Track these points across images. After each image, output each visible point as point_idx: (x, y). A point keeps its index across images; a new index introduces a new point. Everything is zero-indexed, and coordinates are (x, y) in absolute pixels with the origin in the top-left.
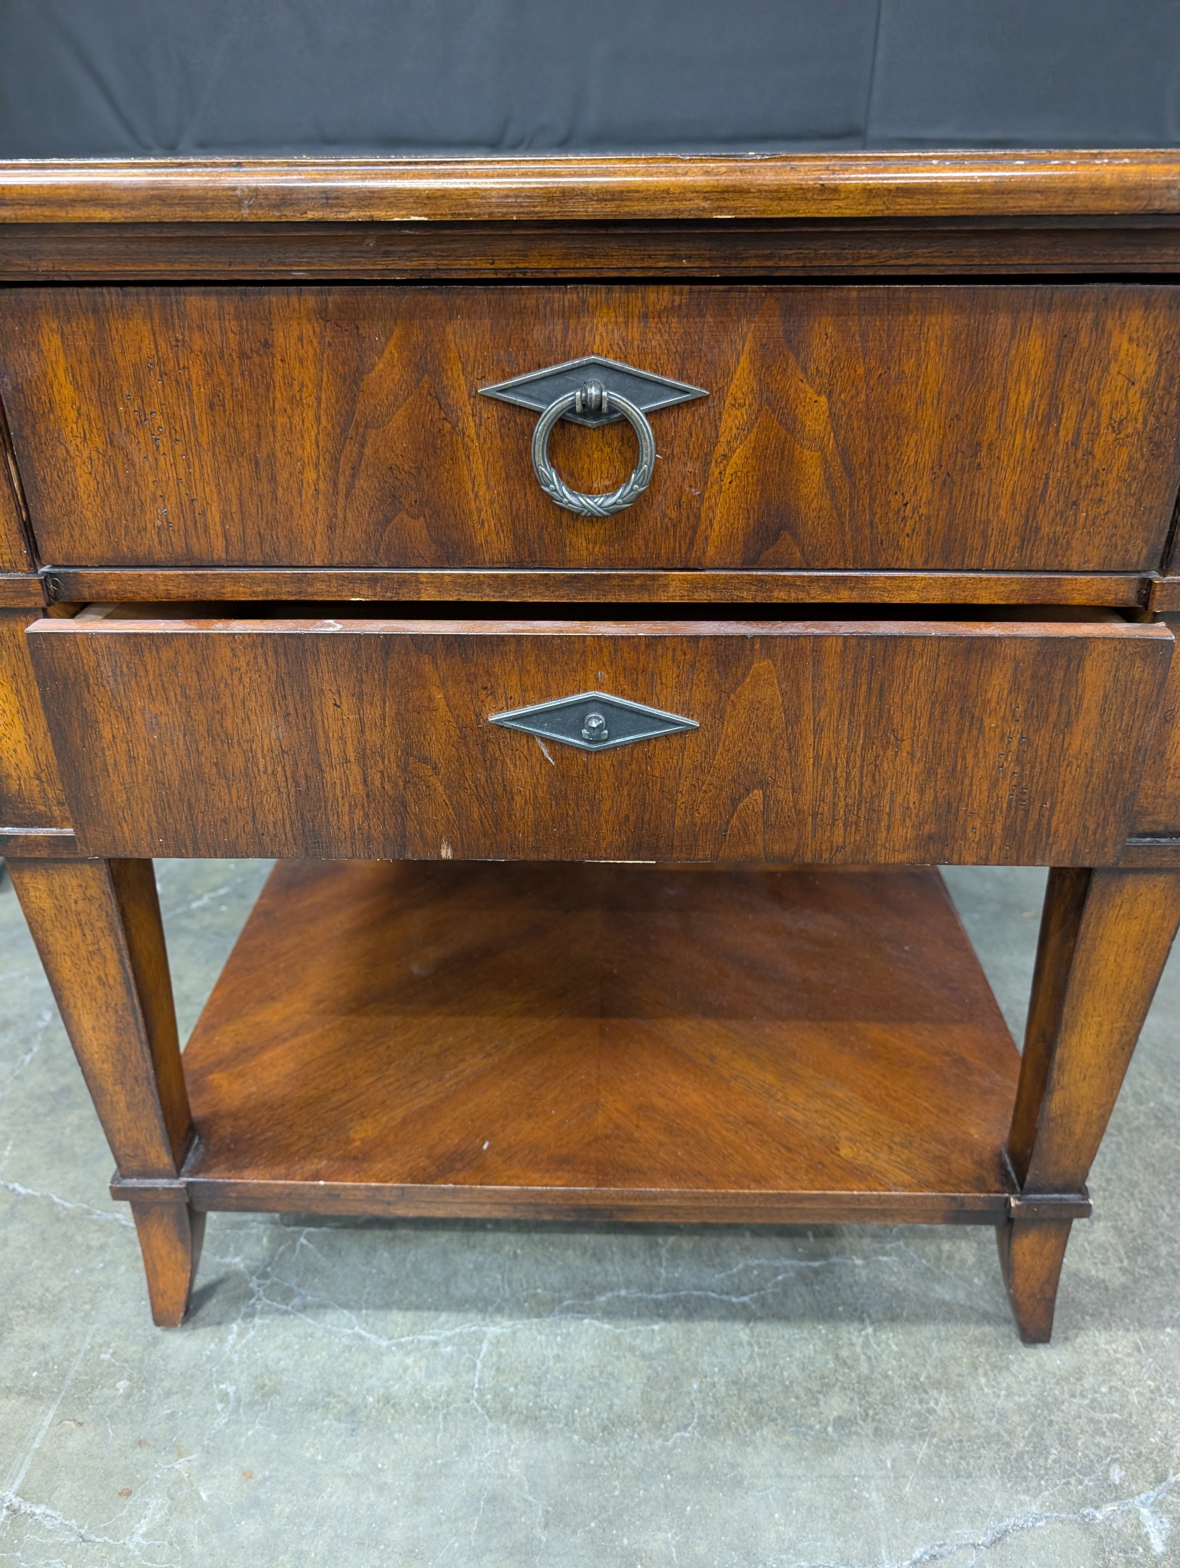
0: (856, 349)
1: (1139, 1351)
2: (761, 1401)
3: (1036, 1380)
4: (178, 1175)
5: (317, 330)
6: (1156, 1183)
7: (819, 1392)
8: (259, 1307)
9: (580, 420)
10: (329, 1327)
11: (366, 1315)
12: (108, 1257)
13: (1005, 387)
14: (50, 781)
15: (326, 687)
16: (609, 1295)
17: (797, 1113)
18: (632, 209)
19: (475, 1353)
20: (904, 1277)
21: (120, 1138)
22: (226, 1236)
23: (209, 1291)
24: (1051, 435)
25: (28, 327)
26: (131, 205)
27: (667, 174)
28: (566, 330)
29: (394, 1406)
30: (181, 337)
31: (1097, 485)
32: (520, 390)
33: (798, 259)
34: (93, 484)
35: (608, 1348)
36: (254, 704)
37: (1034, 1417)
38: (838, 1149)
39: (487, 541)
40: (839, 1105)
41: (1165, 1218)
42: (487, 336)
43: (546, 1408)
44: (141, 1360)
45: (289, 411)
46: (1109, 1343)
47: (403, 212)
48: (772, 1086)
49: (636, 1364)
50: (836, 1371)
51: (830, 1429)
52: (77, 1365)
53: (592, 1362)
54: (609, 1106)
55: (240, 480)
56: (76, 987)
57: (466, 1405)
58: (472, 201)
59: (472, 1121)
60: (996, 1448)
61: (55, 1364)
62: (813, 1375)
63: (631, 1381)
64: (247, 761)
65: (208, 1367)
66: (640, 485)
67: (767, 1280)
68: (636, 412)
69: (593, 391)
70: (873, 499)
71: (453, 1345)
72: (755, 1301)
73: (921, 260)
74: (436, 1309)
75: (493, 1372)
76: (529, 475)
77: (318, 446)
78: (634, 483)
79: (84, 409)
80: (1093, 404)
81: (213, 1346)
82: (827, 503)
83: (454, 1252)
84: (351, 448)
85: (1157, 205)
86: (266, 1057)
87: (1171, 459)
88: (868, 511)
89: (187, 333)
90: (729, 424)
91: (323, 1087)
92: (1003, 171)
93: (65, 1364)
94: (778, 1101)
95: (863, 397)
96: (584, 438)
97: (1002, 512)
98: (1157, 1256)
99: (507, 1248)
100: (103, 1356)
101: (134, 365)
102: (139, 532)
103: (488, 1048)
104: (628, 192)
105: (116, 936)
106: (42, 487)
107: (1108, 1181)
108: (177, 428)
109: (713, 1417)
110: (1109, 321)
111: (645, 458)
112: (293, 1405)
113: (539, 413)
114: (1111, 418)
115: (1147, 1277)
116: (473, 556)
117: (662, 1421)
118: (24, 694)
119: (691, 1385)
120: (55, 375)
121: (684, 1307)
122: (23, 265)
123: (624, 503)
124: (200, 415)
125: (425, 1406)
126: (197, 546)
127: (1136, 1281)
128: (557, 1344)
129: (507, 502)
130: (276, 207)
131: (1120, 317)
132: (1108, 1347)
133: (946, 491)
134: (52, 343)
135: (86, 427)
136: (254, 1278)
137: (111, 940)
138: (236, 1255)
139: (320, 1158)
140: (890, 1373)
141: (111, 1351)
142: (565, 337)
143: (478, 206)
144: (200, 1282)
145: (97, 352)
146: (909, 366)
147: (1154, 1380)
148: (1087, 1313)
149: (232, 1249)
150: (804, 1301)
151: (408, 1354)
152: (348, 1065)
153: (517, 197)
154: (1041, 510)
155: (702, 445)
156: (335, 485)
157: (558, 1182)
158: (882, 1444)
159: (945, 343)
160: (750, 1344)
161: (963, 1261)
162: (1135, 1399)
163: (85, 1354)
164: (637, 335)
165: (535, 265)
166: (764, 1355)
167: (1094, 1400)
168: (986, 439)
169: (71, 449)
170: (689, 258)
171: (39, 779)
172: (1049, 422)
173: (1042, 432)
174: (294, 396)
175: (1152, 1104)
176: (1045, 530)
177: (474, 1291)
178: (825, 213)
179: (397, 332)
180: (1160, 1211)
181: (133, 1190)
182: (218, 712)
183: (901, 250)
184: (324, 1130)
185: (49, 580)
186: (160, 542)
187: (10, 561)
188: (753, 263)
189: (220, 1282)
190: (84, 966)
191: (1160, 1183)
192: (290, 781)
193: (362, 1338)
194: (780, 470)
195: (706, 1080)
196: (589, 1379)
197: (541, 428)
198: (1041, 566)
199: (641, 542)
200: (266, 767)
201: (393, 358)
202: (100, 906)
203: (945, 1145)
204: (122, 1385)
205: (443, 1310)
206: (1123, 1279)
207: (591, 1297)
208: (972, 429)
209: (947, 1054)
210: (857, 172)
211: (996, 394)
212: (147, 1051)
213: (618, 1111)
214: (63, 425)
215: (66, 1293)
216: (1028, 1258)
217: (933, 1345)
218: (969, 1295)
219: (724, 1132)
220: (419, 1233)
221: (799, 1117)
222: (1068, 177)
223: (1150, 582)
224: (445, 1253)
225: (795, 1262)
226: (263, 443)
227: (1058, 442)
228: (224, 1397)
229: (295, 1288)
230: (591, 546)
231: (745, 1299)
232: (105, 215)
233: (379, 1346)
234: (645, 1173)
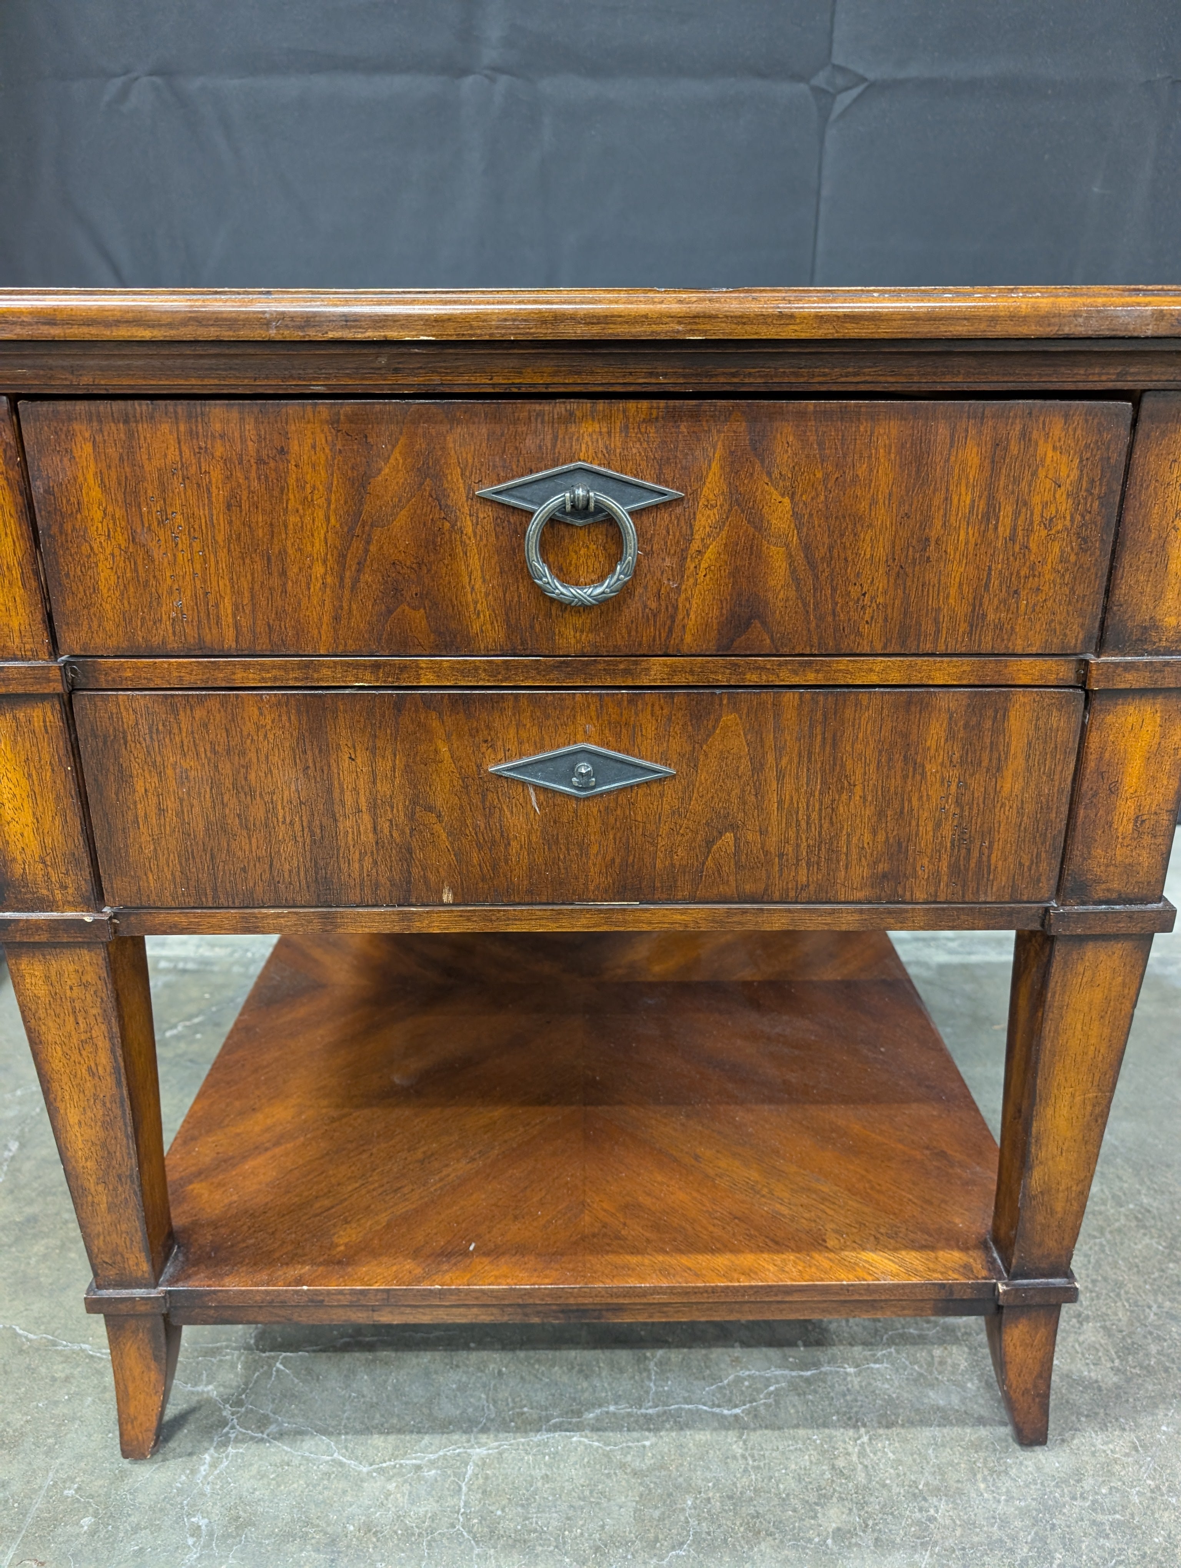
0: (814, 456)
1: (1137, 1451)
2: (758, 1515)
3: (1036, 1484)
4: (156, 1285)
5: (329, 438)
6: (1141, 1283)
7: (816, 1504)
8: (233, 1436)
9: (569, 519)
10: (307, 1454)
11: (346, 1440)
12: (73, 1389)
13: (947, 490)
14: (54, 865)
15: (342, 742)
16: (598, 1411)
17: (783, 1208)
18: (615, 331)
19: (460, 1476)
20: (897, 1383)
21: (99, 1243)
22: (198, 1363)
23: (181, 1420)
24: (991, 531)
25: (63, 436)
26: (170, 325)
27: (645, 303)
28: (555, 438)
29: (375, 1533)
30: (203, 445)
31: (1034, 576)
32: (514, 493)
33: (760, 376)
34: (113, 579)
35: (598, 1466)
36: (276, 758)
37: (1037, 1521)
38: (825, 1241)
39: (482, 631)
40: (824, 1199)
41: (1152, 1317)
42: (484, 445)
43: (535, 1531)
44: (108, 1495)
45: (301, 511)
46: (1106, 1443)
47: (414, 333)
48: (757, 1182)
49: (628, 1481)
50: (833, 1481)
51: (829, 1541)
52: (39, 1502)
53: (582, 1481)
54: (595, 1206)
55: (252, 574)
56: (65, 1079)
57: (452, 1531)
58: (474, 324)
59: (458, 1223)
60: (1000, 1555)
61: (15, 1501)
62: (810, 1487)
63: (623, 1499)
64: (267, 812)
65: (179, 1499)
66: (626, 575)
67: (759, 1391)
68: (620, 510)
69: (580, 492)
70: (834, 590)
71: (437, 1468)
72: (748, 1412)
73: (867, 378)
74: (419, 1432)
75: (479, 1496)
76: (522, 569)
77: (326, 543)
78: (620, 574)
79: (110, 509)
80: (1025, 504)
81: (184, 1478)
82: (792, 594)
83: (436, 1372)
84: (357, 545)
85: (1066, 330)
86: (247, 1166)
87: (1098, 552)
88: (830, 601)
89: (209, 442)
90: (703, 523)
91: (306, 1194)
92: (934, 302)
93: (26, 1501)
94: (763, 1196)
95: (822, 498)
96: (572, 536)
97: (951, 601)
98: (1147, 1355)
99: (491, 1367)
100: (66, 1492)
101: (159, 470)
102: (155, 623)
103: (472, 1153)
104: (612, 316)
105: (109, 1023)
106: (65, 581)
107: (1094, 1282)
108: (196, 527)
109: (709, 1533)
110: (1035, 432)
111: (629, 551)
112: (268, 1537)
113: (532, 514)
114: (1042, 516)
115: (1139, 1376)
116: (469, 644)
117: (656, 1539)
118: (35, 777)
119: (685, 1502)
120: (85, 479)
121: (675, 1422)
122: (66, 379)
123: (612, 592)
124: (218, 514)
125: (408, 1533)
126: (209, 636)
127: (1128, 1380)
128: (545, 1464)
129: (501, 594)
130: (301, 328)
131: (1044, 428)
132: (1105, 1448)
133: (900, 582)
134: (84, 450)
135: (111, 526)
136: (227, 1406)
137: (103, 1027)
138: (209, 1383)
139: (303, 1263)
140: (888, 1482)
141: (76, 1486)
142: (554, 446)
143: (479, 328)
144: (171, 1412)
145: (125, 458)
146: (862, 470)
147: (1154, 1479)
148: (1082, 1414)
149: (204, 1377)
150: (797, 1412)
151: (389, 1479)
152: (331, 1172)
153: (514, 320)
154: (986, 600)
155: (678, 542)
156: (342, 579)
157: (547, 1281)
158: (883, 1555)
159: (893, 450)
160: (744, 1457)
161: (955, 1366)
162: (1136, 1499)
163: (48, 1490)
164: (619, 444)
165: (529, 381)
166: (759, 1467)
167: (1094, 1502)
168: (933, 535)
169: (95, 547)
170: (665, 375)
171: (44, 863)
172: (988, 520)
173: (983, 528)
174: (306, 498)
175: (1131, 1206)
176: (991, 616)
177: (458, 1412)
178: (784, 336)
179: (403, 440)
180: (1147, 1310)
181: (109, 1301)
182: (243, 766)
183: (850, 370)
184: (307, 1236)
185: (68, 667)
186: (174, 633)
187: (32, 650)
188: (722, 380)
189: (192, 1411)
190: (75, 1056)
191: (1145, 1282)
192: (306, 830)
193: (341, 1464)
194: (750, 564)
195: (691, 1178)
196: (580, 1498)
197: (534, 527)
198: (989, 651)
199: (624, 630)
200: (284, 818)
201: (398, 464)
202: (95, 992)
203: (931, 1235)
204: (87, 1522)
205: (426, 1433)
206: (1115, 1379)
207: (579, 1414)
208: (921, 526)
209: (927, 1148)
210: (809, 302)
211: (940, 496)
212: (133, 1146)
213: (605, 1211)
214: (90, 523)
215: (29, 1427)
216: (1019, 1350)
217: (930, 1451)
218: (963, 1401)
219: (711, 1228)
220: (400, 1354)
221: (785, 1211)
222: (990, 307)
223: (1087, 663)
224: (427, 1374)
225: (786, 1372)
226: (275, 540)
227: (997, 538)
228: (196, 1531)
229: (271, 1415)
230: (578, 634)
231: (737, 1411)
232: (146, 334)
233: (359, 1473)
234: (633, 1270)
